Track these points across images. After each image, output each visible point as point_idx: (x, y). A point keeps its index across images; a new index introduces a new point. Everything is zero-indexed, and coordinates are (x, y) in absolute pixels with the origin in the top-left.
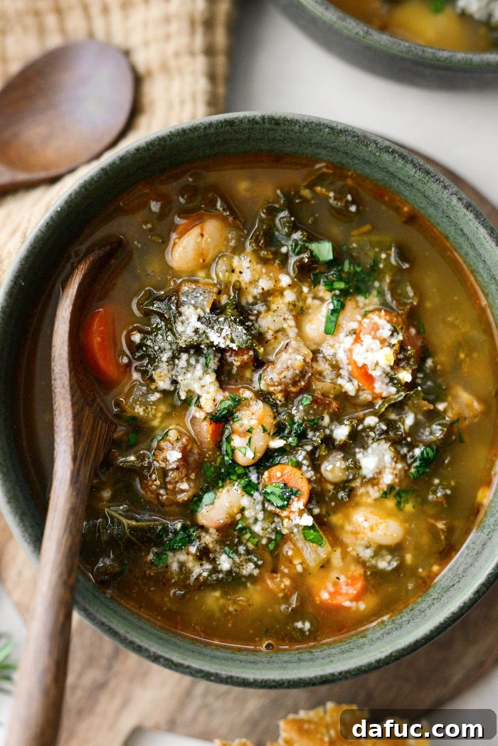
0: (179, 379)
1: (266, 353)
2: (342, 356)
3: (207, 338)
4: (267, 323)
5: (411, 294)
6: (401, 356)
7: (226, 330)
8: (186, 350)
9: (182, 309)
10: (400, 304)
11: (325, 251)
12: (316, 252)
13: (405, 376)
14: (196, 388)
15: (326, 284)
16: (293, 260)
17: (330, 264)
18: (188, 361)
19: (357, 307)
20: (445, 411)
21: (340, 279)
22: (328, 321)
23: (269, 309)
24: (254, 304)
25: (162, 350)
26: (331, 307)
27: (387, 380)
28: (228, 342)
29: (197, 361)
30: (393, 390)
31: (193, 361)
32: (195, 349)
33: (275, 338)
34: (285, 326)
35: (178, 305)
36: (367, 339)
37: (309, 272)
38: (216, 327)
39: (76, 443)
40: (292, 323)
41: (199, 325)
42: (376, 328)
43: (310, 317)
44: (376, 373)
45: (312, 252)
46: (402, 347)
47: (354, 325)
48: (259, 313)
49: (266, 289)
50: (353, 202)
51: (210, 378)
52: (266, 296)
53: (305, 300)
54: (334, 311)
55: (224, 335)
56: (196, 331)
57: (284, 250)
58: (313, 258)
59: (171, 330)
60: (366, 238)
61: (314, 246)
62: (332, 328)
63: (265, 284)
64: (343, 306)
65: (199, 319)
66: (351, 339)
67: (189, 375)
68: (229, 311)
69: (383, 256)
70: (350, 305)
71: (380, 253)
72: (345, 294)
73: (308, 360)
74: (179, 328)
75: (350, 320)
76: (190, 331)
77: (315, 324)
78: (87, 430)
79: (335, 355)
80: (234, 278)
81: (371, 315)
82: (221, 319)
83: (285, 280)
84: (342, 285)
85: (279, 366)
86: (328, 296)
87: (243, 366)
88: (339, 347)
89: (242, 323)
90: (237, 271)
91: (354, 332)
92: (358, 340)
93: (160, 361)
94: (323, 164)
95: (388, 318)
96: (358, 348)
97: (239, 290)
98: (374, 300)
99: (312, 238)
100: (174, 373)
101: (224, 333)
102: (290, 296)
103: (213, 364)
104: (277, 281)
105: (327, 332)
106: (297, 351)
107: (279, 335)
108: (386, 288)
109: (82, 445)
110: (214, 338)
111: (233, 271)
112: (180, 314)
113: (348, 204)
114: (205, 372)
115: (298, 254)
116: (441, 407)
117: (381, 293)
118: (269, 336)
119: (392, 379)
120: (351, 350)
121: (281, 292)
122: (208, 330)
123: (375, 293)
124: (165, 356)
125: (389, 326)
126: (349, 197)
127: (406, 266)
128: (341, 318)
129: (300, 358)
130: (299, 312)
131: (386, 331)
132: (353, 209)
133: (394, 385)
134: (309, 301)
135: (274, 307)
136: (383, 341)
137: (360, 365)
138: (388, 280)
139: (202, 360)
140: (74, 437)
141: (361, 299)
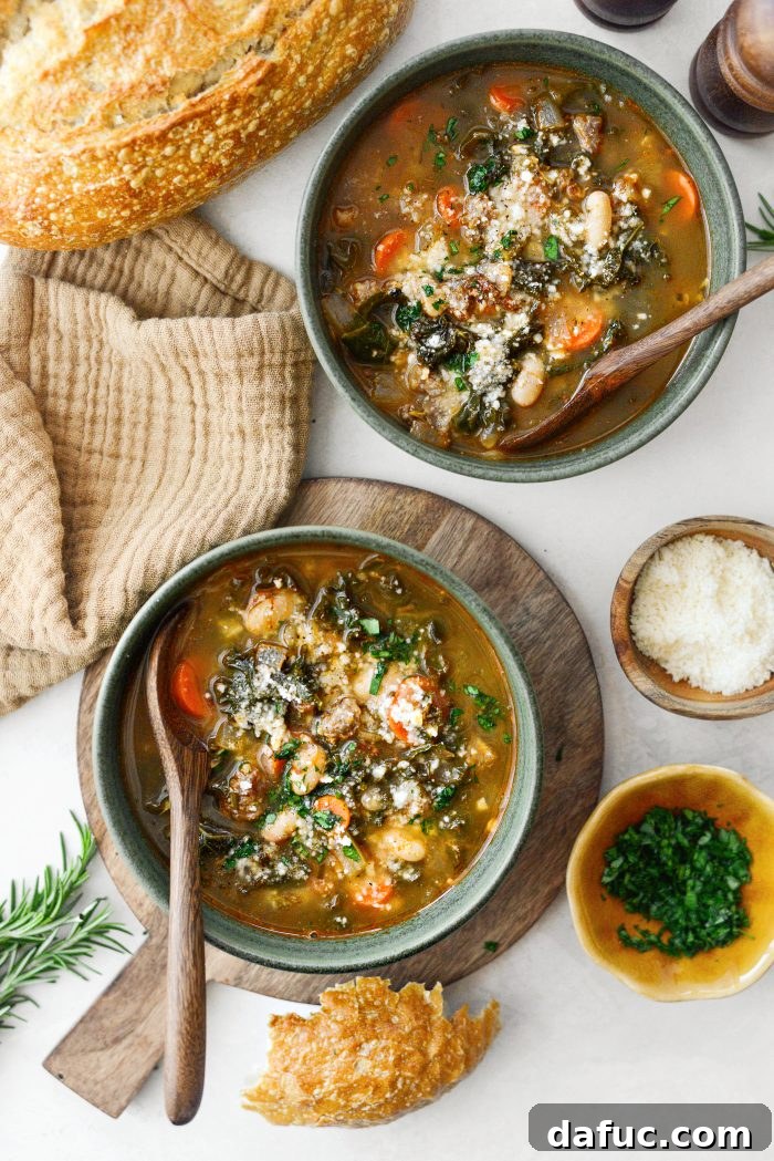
0: (255, 722)
1: (324, 706)
2: (383, 713)
3: (278, 692)
4: (327, 680)
5: (443, 663)
6: (430, 716)
7: (293, 688)
8: (261, 700)
9: (259, 668)
10: (433, 672)
11: (373, 626)
12: (366, 627)
13: (433, 732)
14: (268, 729)
15: (373, 653)
16: (347, 632)
17: (378, 637)
18: (262, 708)
19: (398, 671)
20: (465, 758)
21: (385, 649)
22: (373, 683)
23: (328, 669)
24: (317, 664)
25: (242, 699)
26: (376, 672)
27: (418, 733)
28: (294, 697)
29: (270, 708)
30: (423, 741)
31: (266, 708)
32: (268, 700)
33: (332, 693)
34: (340, 684)
35: (256, 663)
36: (402, 702)
37: (359, 642)
38: (285, 684)
39: (181, 780)
40: (346, 681)
41: (271, 681)
42: (411, 692)
43: (360, 678)
44: (408, 729)
45: (362, 627)
46: (432, 708)
47: (394, 688)
48: (321, 671)
49: (326, 653)
50: (400, 586)
51: (280, 722)
52: (326, 659)
53: (357, 664)
54: (378, 676)
55: (291, 691)
56: (269, 686)
57: (341, 622)
58: (364, 633)
59: (249, 683)
60: (409, 615)
61: (365, 622)
62: (376, 689)
63: (325, 649)
64: (386, 671)
65: (272, 676)
66: (390, 700)
67: (262, 719)
68: (296, 672)
69: (422, 631)
70: (392, 670)
71: (419, 628)
72: (389, 660)
73: (357, 716)
74: (256, 683)
75: (391, 684)
76: (263, 686)
77: (363, 685)
78: (188, 766)
79: (377, 711)
80: (300, 643)
81: (408, 681)
82: (289, 678)
83: (342, 647)
84: (387, 654)
85: (333, 718)
86: (375, 661)
87: (306, 713)
88: (381, 705)
89: (305, 682)
90: (301, 637)
91: (393, 694)
92: (395, 702)
93: (240, 707)
94: (376, 555)
95: (422, 683)
96: (396, 709)
97: (306, 652)
98: (413, 666)
99: (363, 616)
100: (251, 716)
101: (291, 690)
102: (345, 660)
103: (282, 711)
104: (335, 648)
105: (371, 692)
106: (349, 708)
107: (335, 690)
108: (423, 656)
109: (187, 778)
110: (284, 693)
111: (298, 637)
112: (257, 671)
113: (395, 587)
114: (276, 717)
115: (352, 627)
116: (461, 754)
117: (418, 660)
118: (328, 690)
119: (422, 732)
120: (389, 710)
121: (338, 655)
122: (279, 687)
123: (414, 660)
124: (244, 704)
125: (421, 692)
126: (396, 583)
127: (439, 642)
128: (383, 682)
129: (351, 714)
130: (352, 673)
131: (419, 695)
132: (399, 591)
133: (424, 738)
134: (361, 665)
135: (332, 667)
136: (415, 704)
137: (396, 721)
138: (424, 649)
139: (274, 707)
140: (179, 774)
141: (402, 665)
